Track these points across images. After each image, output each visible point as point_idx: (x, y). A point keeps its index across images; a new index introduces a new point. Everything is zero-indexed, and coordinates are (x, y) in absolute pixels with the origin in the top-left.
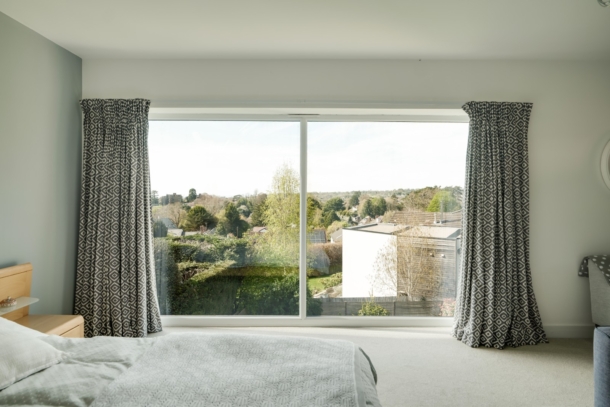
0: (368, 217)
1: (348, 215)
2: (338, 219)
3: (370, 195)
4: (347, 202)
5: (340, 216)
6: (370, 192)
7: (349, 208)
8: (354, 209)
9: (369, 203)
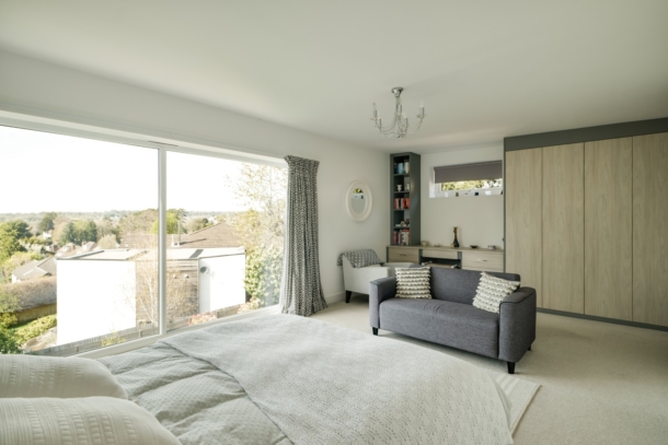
0: (71, 244)
1: (39, 243)
2: (23, 249)
3: (72, 218)
4: (33, 227)
5: (27, 246)
6: (71, 214)
7: (38, 234)
8: (45, 236)
9: (71, 227)
